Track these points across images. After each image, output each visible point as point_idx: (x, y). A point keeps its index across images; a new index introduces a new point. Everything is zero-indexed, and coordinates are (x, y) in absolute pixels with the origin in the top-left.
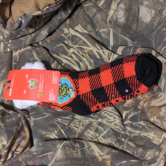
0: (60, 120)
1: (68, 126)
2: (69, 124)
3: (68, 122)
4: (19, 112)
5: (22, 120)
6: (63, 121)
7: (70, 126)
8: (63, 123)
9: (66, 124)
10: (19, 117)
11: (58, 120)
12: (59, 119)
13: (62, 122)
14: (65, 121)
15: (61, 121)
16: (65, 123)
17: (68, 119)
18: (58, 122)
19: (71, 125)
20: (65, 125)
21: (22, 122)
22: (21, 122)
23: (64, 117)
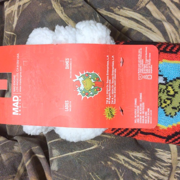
0: (124, 160)
1: (141, 176)
2: (144, 172)
3: (142, 167)
4: (16, 141)
5: (24, 158)
6: (130, 164)
7: (146, 177)
8: (130, 168)
9: (137, 172)
10: (16, 153)
11: (118, 159)
12: (121, 157)
13: (127, 165)
14: (134, 164)
15: (126, 162)
16: (134, 170)
17: (142, 160)
18: (119, 163)
19: (147, 175)
20: (134, 173)
21: (23, 164)
22: (21, 164)
23: (133, 152)
